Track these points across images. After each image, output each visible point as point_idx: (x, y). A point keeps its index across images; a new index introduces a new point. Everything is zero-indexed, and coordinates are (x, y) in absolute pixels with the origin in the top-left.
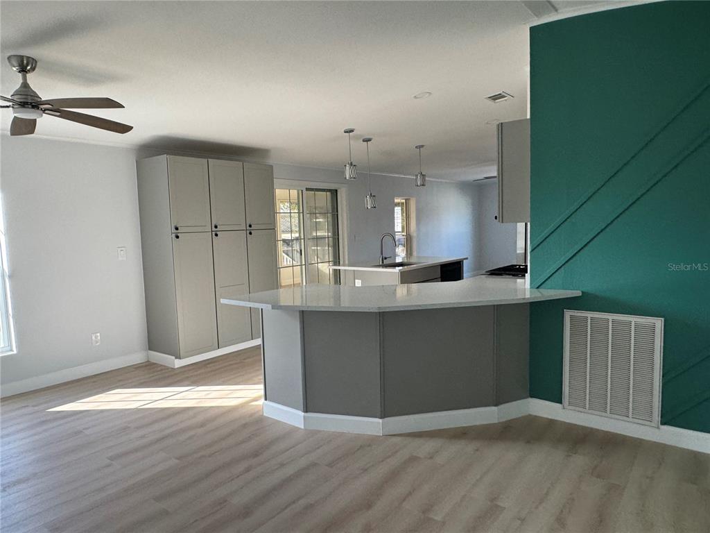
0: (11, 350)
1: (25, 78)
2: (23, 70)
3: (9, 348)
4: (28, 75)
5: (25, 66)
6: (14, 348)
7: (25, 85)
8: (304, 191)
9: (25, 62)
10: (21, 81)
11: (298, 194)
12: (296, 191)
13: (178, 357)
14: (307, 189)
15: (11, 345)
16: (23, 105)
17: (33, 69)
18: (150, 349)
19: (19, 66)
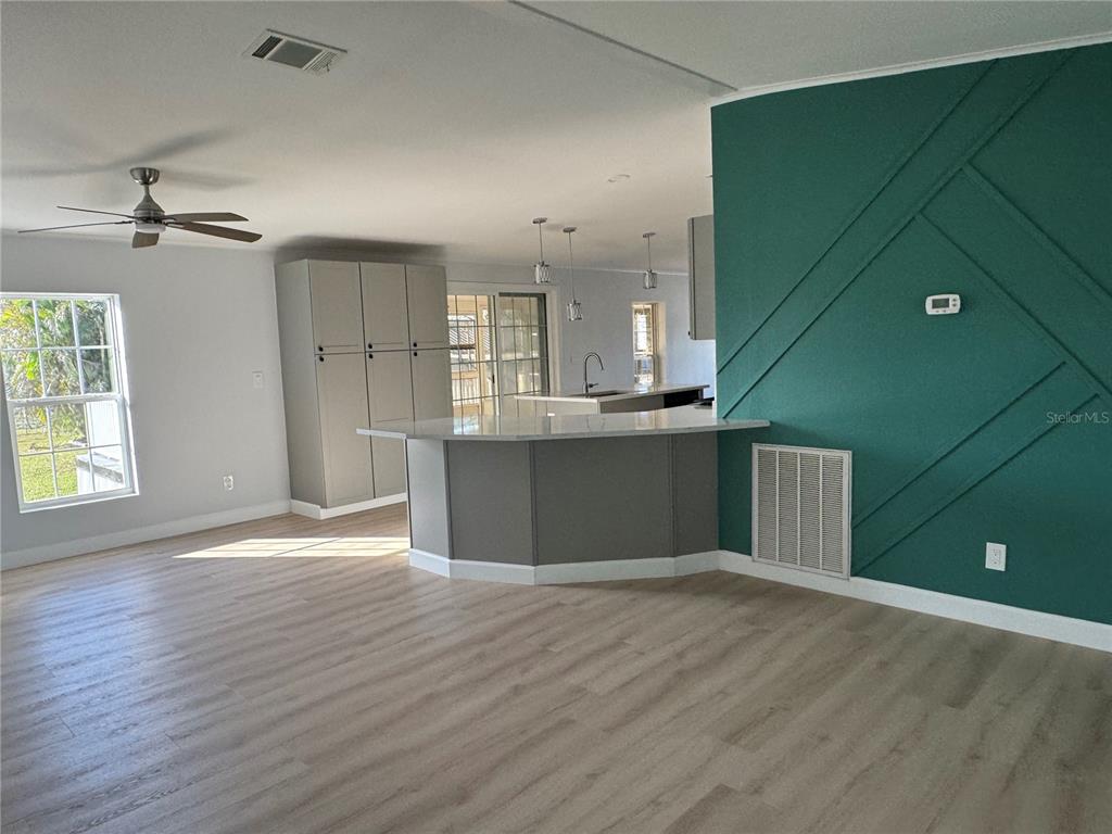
0: (134, 492)
1: (147, 190)
2: (146, 182)
3: (131, 490)
4: (150, 187)
5: (147, 177)
6: (137, 490)
7: (148, 198)
8: (497, 296)
9: (147, 173)
10: (143, 194)
11: (489, 300)
12: (486, 297)
13: (324, 506)
14: (501, 294)
15: (132, 486)
16: (147, 220)
17: (156, 180)
18: (293, 498)
19: (142, 179)
